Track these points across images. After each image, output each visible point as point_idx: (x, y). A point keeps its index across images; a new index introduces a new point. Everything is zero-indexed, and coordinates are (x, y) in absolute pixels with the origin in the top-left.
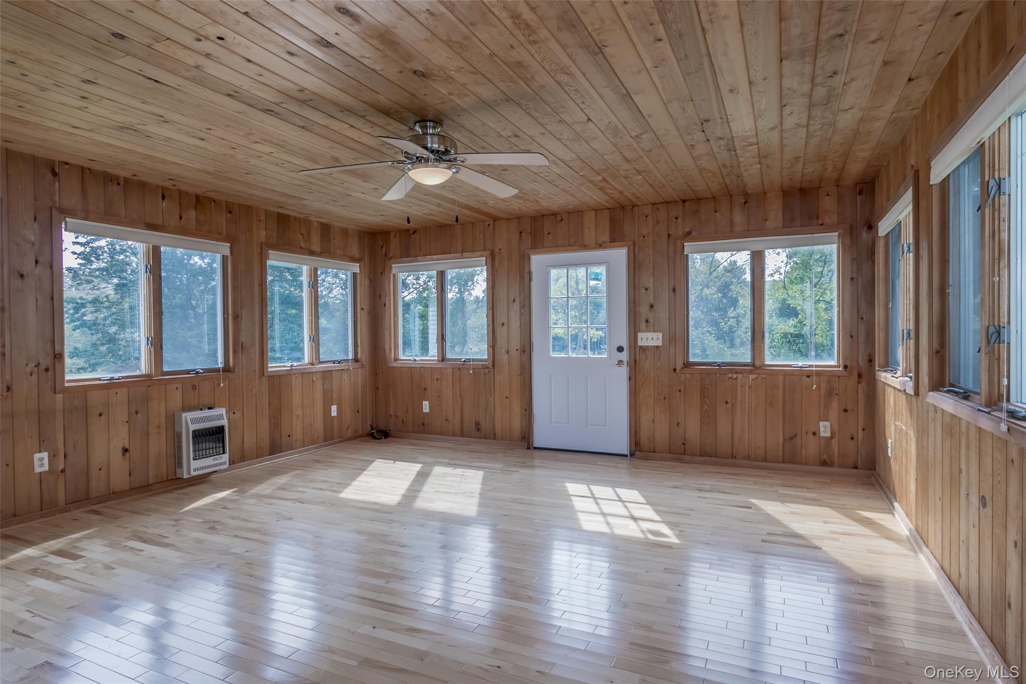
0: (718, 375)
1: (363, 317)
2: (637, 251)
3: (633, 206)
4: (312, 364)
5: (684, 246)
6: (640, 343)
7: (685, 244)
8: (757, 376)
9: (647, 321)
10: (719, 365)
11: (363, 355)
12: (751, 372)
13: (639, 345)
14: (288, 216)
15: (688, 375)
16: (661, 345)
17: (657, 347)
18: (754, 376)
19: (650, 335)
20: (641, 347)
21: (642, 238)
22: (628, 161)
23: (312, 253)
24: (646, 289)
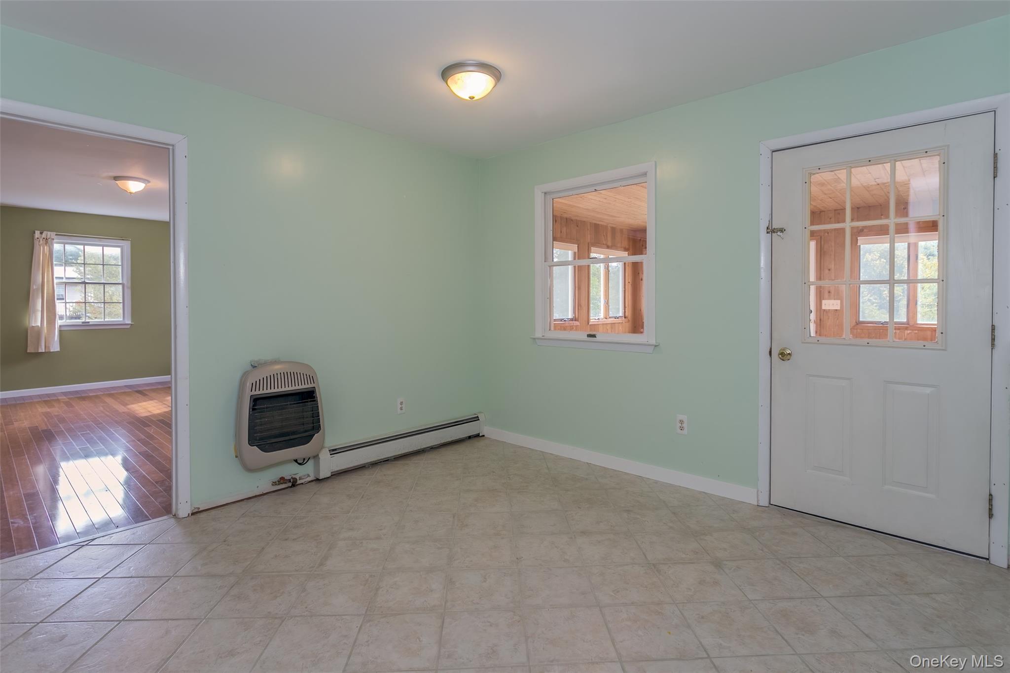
0: (881, 331)
1: (629, 288)
2: (823, 243)
3: (821, 212)
4: (606, 319)
5: (857, 240)
6: (824, 308)
7: (858, 238)
8: (911, 331)
9: (829, 292)
10: (882, 324)
11: (629, 313)
12: (906, 328)
13: (823, 308)
14: (599, 224)
15: (859, 330)
16: (839, 309)
17: (836, 310)
18: (909, 332)
19: (832, 302)
20: (824, 310)
21: (826, 234)
22: (826, 194)
23: (608, 247)
24: (829, 270)
